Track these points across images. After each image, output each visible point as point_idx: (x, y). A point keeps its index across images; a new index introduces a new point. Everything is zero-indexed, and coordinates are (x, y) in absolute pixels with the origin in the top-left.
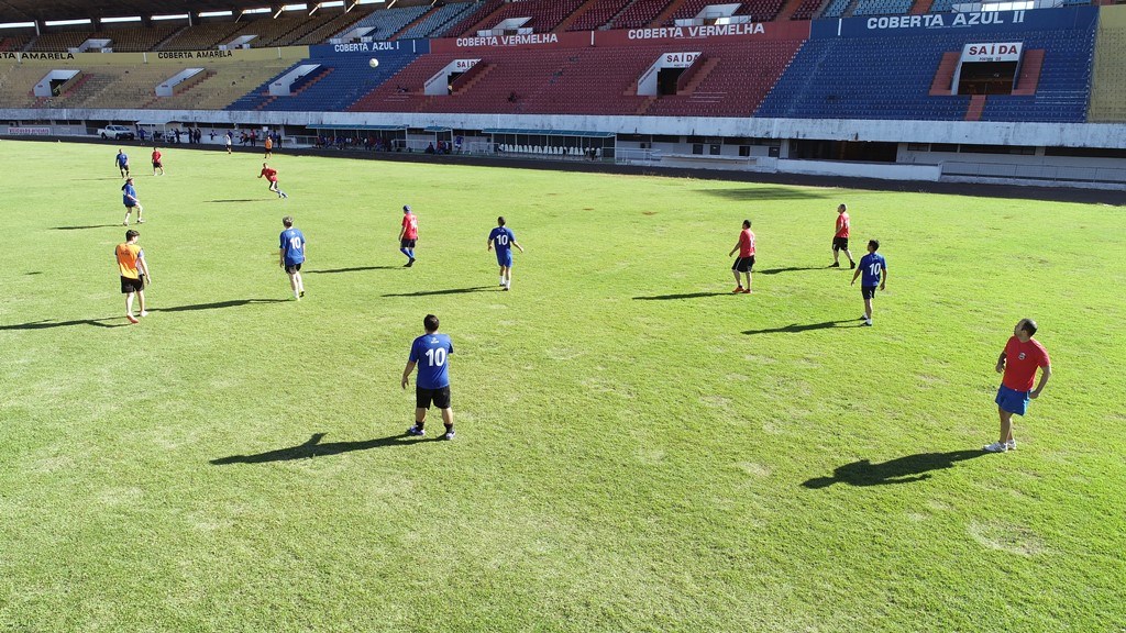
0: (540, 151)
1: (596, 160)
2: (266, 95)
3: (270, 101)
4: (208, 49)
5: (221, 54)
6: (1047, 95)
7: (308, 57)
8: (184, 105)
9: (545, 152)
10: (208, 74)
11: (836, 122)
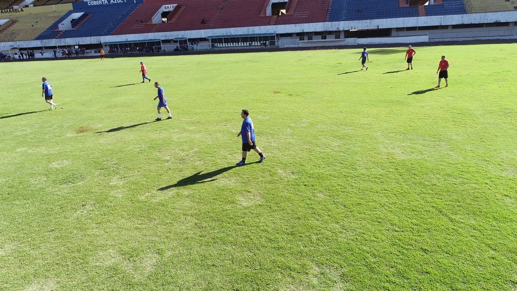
0: (237, 45)
1: (267, 47)
2: (57, 30)
3: (61, 33)
4: (7, 8)
5: (16, 11)
6: (448, 3)
7: (72, 9)
8: (6, 39)
9: (240, 45)
10: (13, 22)
11: (368, 21)
